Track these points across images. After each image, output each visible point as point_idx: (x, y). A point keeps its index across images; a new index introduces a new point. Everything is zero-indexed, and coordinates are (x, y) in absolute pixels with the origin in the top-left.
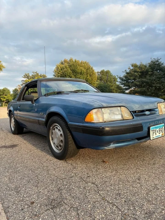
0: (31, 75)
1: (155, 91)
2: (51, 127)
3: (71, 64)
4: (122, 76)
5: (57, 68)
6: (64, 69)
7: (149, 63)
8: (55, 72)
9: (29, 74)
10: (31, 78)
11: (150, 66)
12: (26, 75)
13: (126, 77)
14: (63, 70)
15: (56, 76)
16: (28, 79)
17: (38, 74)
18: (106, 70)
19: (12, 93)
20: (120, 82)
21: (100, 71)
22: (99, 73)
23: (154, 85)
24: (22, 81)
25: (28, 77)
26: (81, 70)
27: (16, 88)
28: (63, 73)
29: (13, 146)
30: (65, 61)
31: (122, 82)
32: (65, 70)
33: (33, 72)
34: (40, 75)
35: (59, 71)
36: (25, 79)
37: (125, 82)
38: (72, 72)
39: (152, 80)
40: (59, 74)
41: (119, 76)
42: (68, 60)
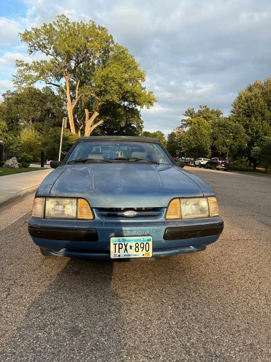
0: (196, 111)
3: (266, 89)
5: (240, 98)
6: (251, 99)
8: (235, 105)
9: (193, 109)
10: (196, 117)
12: (189, 111)
14: (249, 101)
15: (234, 113)
16: (192, 118)
17: (208, 109)
19: (166, 139)
24: (182, 121)
25: (191, 114)
27: (174, 131)
28: (249, 107)
30: (256, 85)
32: (252, 101)
33: (200, 107)
34: (211, 110)
35: (242, 104)
36: (186, 118)
38: (266, 104)
40: (241, 110)
42: (263, 82)
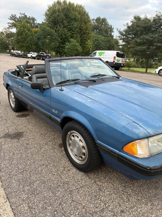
0: (18, 17)
1: (155, 51)
2: (69, 133)
3: (64, 7)
4: (122, 30)
6: (56, 13)
7: (154, 17)
9: (16, 15)
11: (154, 20)
12: (13, 17)
13: (126, 31)
16: (15, 22)
17: (26, 16)
18: (102, 18)
20: (119, 37)
21: (95, 19)
22: (95, 21)
23: (155, 44)
24: (8, 23)
25: (15, 19)
26: (75, 15)
27: (2, 31)
28: (55, 18)
29: (18, 135)
30: (58, 3)
31: (121, 37)
33: (20, 14)
34: (28, 17)
36: (11, 21)
37: (124, 37)
38: (65, 17)
39: (154, 38)
41: (119, 30)
42: (62, 1)
